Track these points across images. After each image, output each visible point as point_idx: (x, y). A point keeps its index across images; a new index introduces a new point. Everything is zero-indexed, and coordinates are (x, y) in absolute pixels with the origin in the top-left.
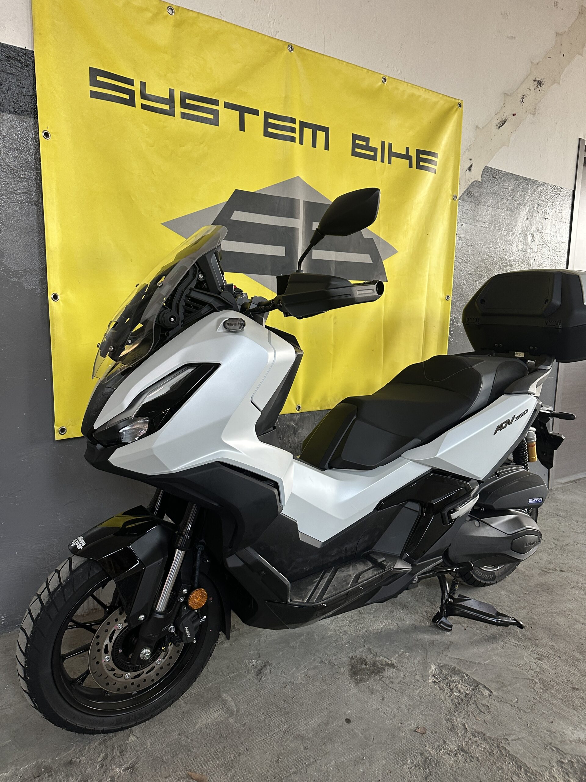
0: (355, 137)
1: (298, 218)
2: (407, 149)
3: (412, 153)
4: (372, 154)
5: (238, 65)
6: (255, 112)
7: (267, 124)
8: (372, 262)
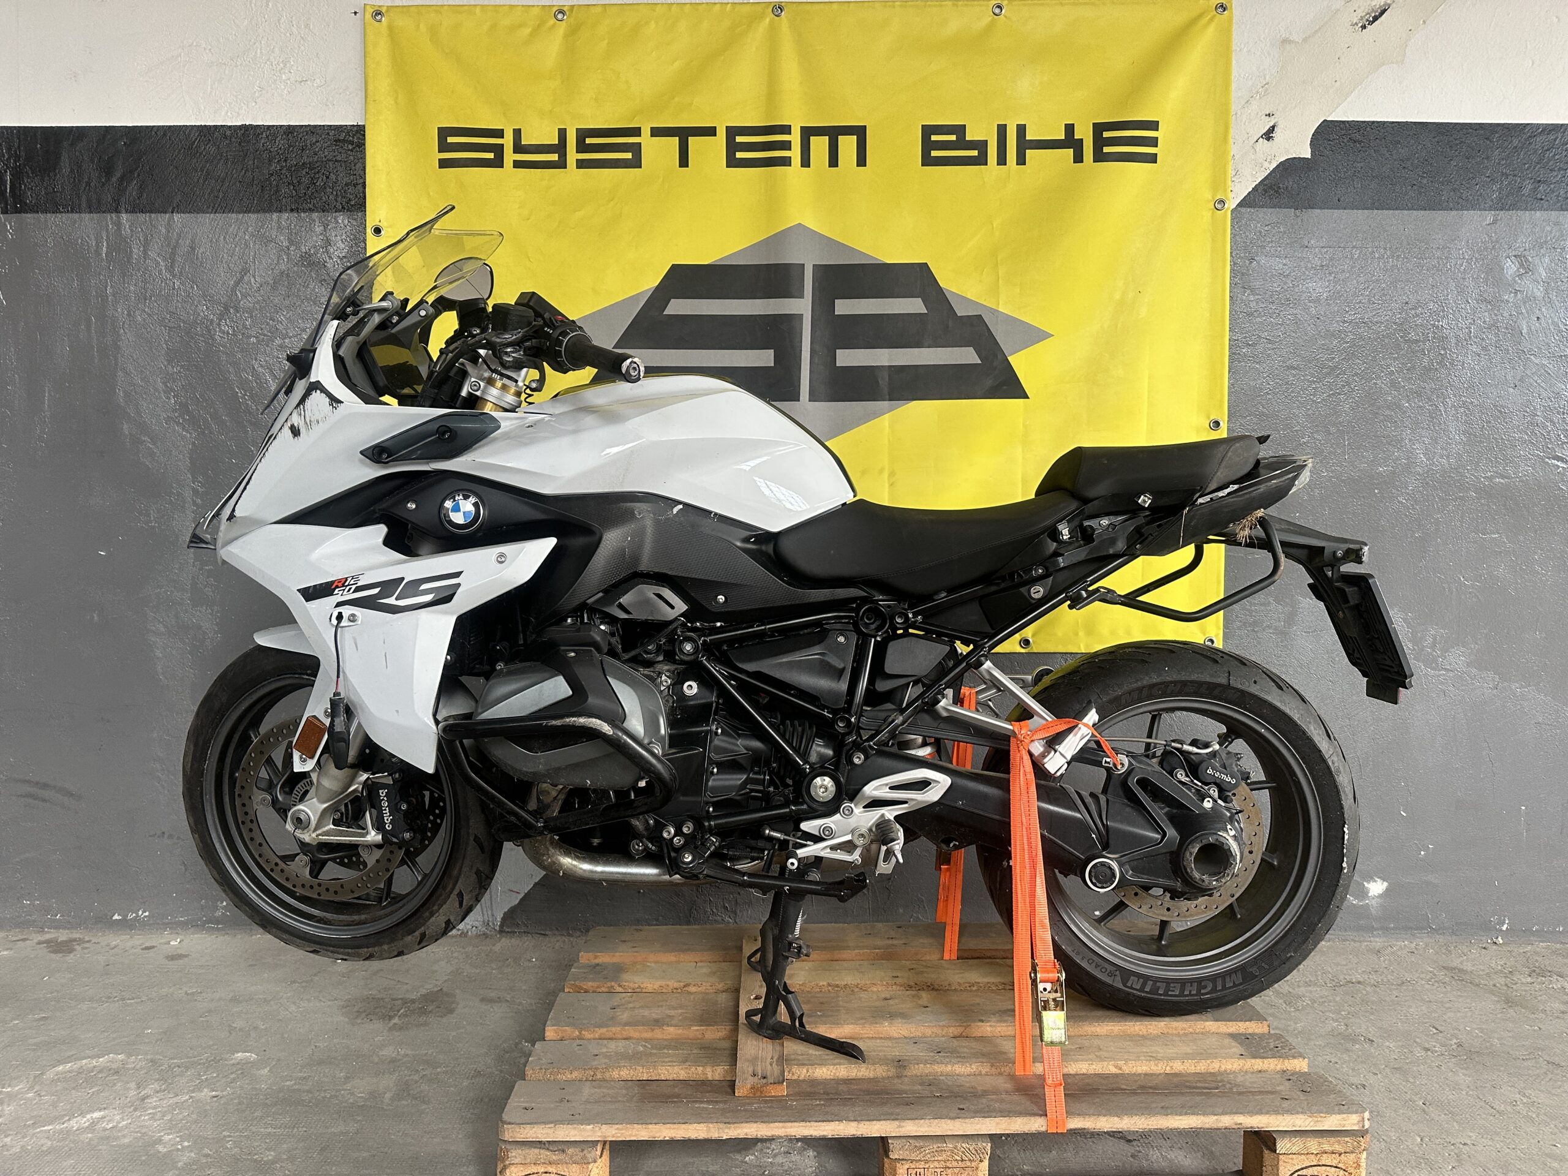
0: (928, 131)
1: (802, 297)
2: (1070, 129)
3: (1083, 133)
4: (975, 153)
5: (677, 64)
6: (711, 132)
7: (732, 147)
8: (980, 362)
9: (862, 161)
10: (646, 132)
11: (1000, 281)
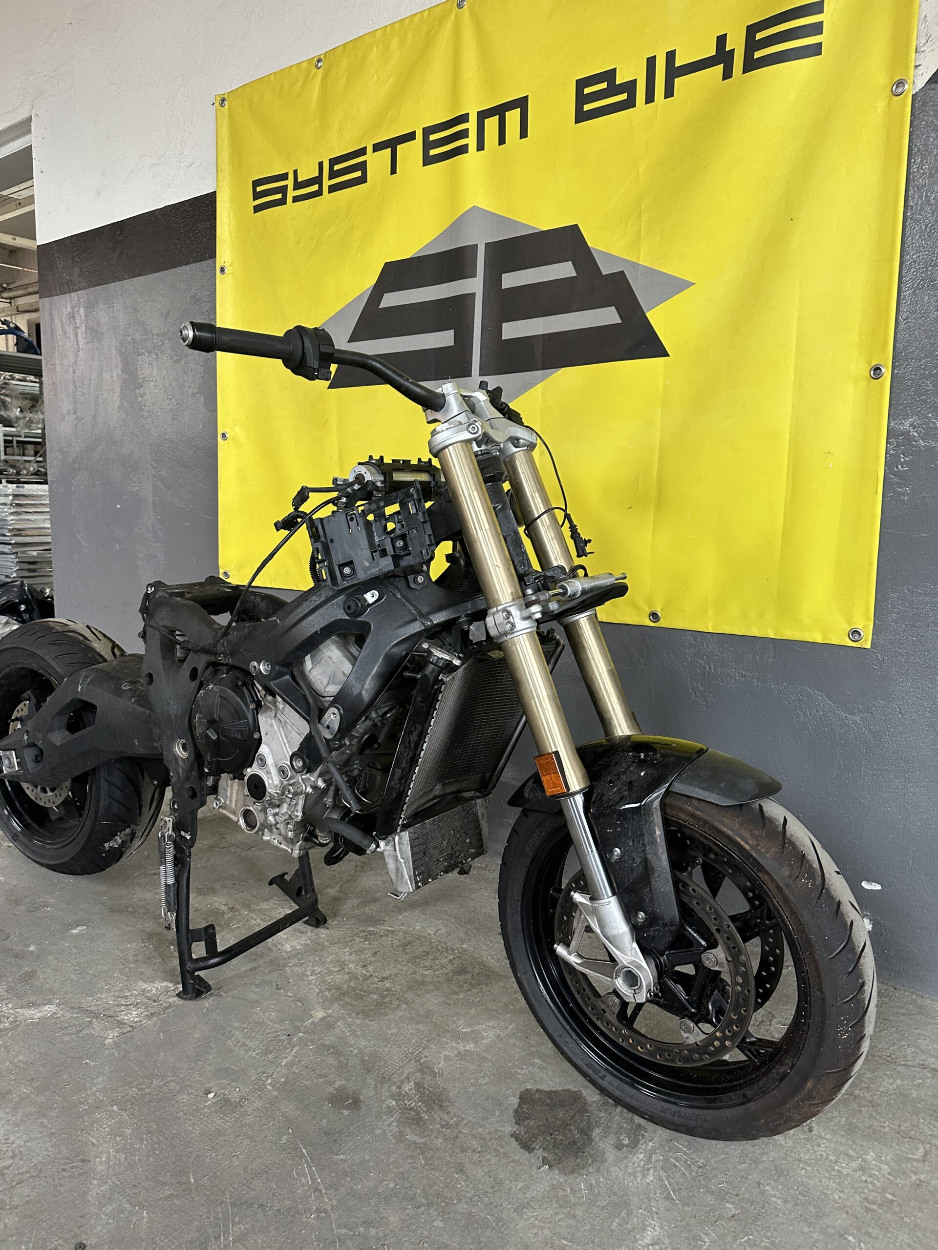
0: (581, 84)
2: (722, 41)
4: (624, 96)
5: (391, 80)
6: (411, 136)
7: (427, 145)
8: (620, 322)
9: (524, 134)
10: (370, 150)
11: (642, 231)
